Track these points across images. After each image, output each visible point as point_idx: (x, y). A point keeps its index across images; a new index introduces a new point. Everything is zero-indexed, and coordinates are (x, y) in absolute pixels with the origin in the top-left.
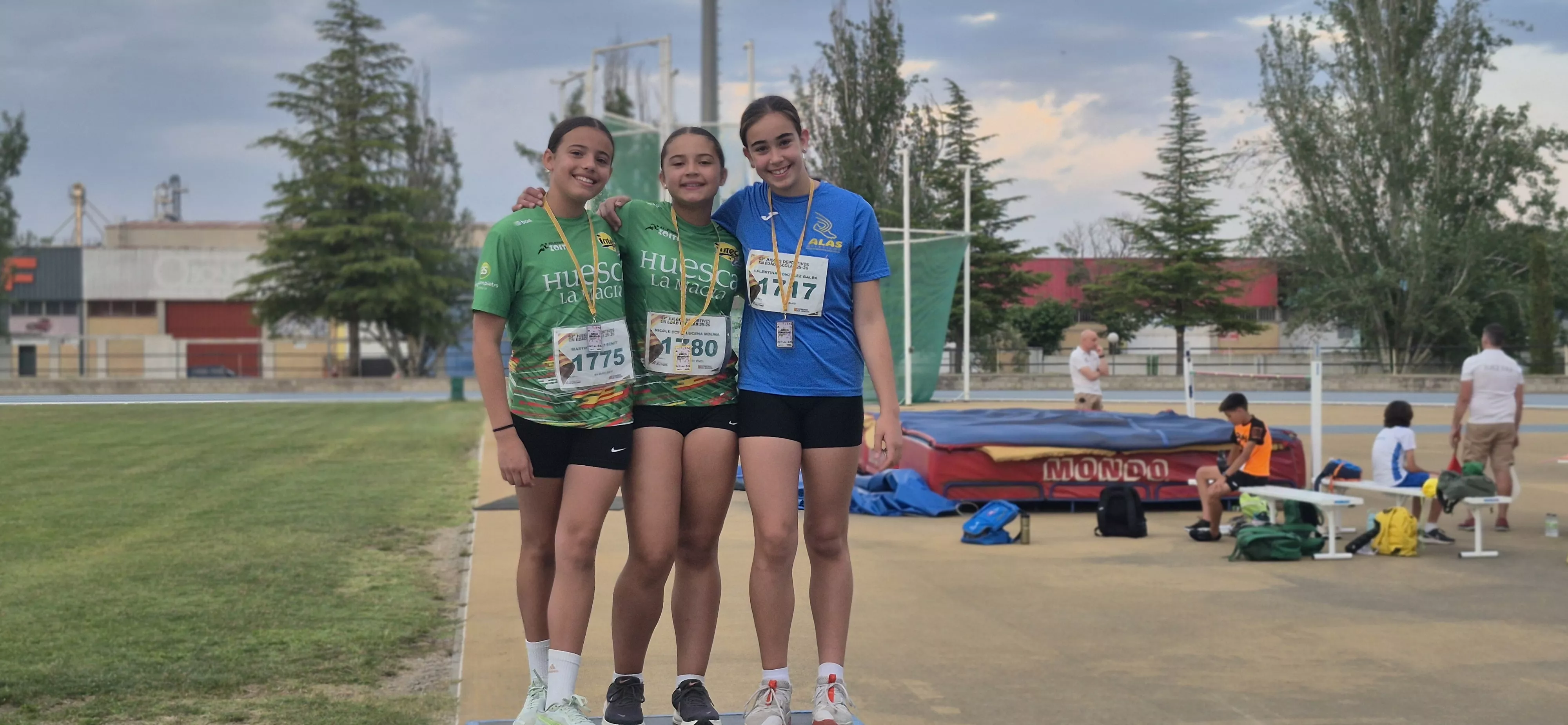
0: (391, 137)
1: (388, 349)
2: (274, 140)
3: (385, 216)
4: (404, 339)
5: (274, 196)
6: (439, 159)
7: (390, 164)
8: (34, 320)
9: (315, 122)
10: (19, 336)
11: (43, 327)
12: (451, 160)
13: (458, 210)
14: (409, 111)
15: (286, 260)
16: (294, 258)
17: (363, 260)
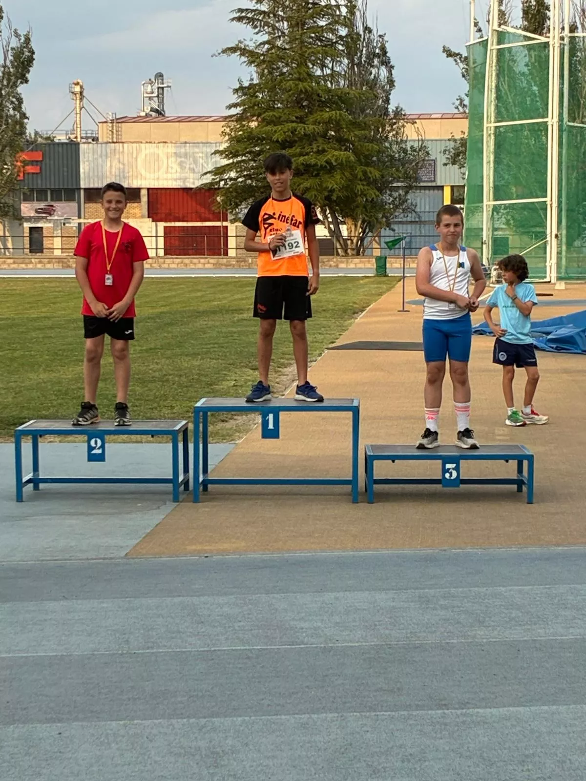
0: (333, 44)
1: (330, 229)
2: (233, 50)
3: (327, 114)
4: (344, 223)
5: (235, 99)
6: (376, 61)
7: (332, 69)
8: (42, 205)
9: (269, 33)
10: (29, 219)
11: (49, 211)
12: (386, 63)
13: (391, 108)
14: (349, 23)
15: (244, 155)
16: (250, 153)
17: (307, 154)
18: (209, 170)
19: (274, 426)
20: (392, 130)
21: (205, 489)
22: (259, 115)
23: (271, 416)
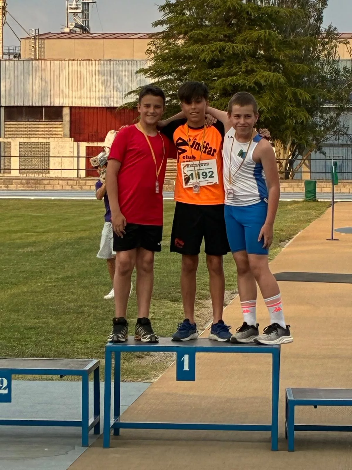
3: (256, 33)
5: (160, 16)
13: (324, 27)
15: (169, 74)
16: (176, 71)
17: (235, 74)
18: (134, 89)
19: (189, 368)
20: (323, 50)
21: (117, 433)
22: (186, 33)
23: (186, 358)
